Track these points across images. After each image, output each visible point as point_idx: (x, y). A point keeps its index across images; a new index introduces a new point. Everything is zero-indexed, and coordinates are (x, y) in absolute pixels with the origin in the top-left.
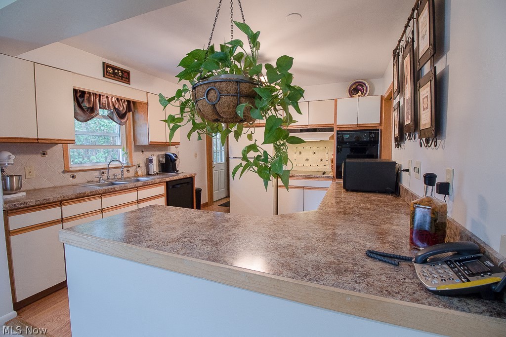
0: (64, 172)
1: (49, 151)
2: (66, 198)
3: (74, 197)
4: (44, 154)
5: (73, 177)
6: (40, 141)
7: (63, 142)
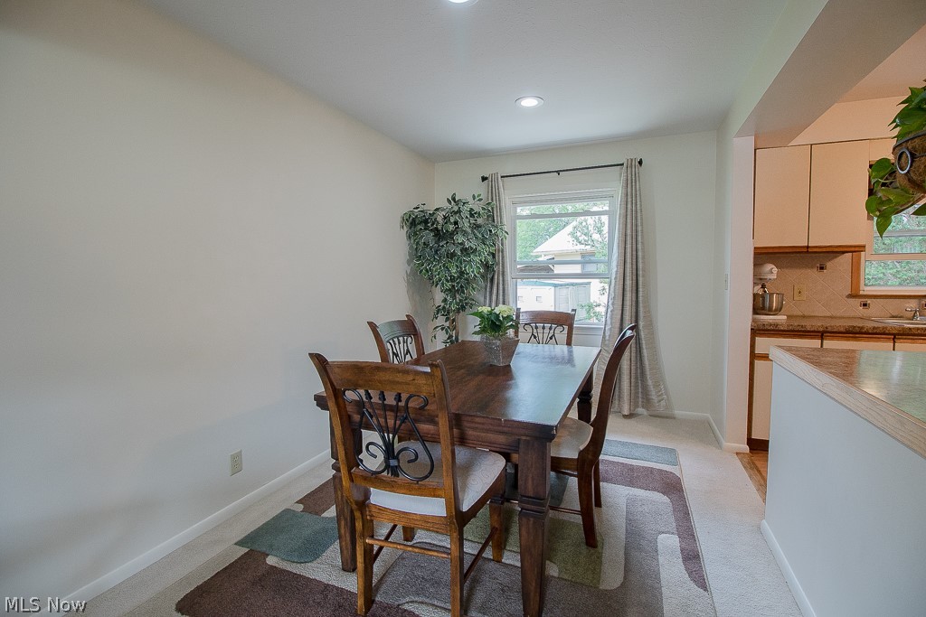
0: (851, 296)
1: (829, 264)
2: (829, 329)
3: (842, 329)
4: (822, 268)
5: (865, 305)
6: (810, 250)
7: (853, 249)
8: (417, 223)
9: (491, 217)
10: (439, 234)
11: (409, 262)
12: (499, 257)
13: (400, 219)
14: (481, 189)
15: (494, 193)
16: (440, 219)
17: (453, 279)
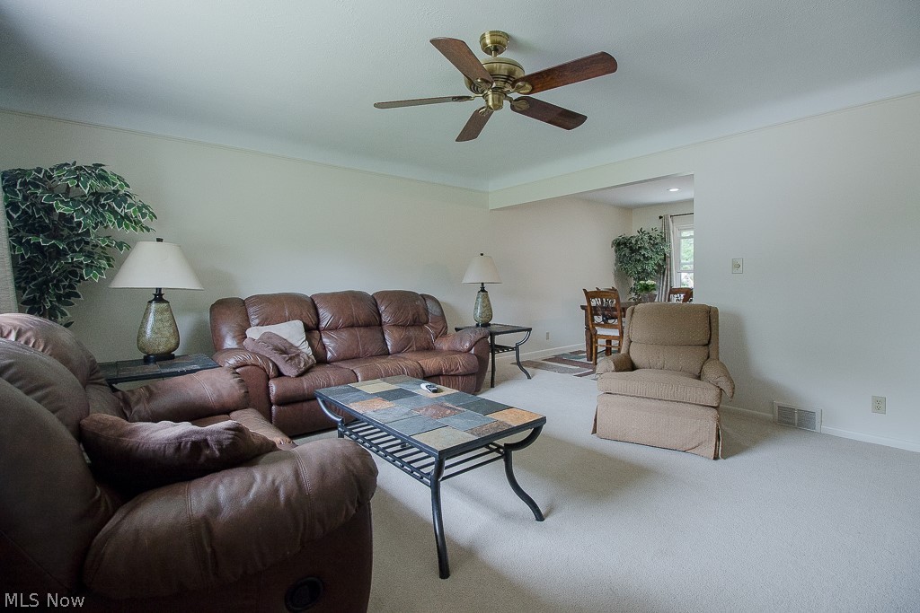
8: (621, 244)
9: (663, 239)
10: (632, 250)
11: (616, 265)
12: (668, 260)
13: (611, 244)
14: (658, 225)
15: (666, 226)
16: (633, 242)
17: (639, 273)
